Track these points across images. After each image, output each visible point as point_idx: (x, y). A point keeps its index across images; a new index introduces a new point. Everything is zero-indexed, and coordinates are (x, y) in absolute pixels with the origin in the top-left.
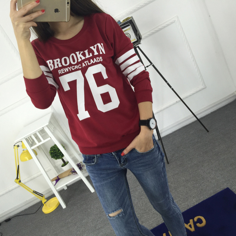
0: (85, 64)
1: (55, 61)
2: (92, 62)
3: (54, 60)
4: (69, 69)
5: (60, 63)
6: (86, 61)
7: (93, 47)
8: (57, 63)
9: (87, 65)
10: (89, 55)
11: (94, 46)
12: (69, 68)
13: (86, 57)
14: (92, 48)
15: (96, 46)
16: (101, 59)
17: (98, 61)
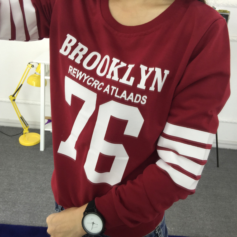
0: (111, 89)
1: (80, 46)
2: (124, 97)
3: (79, 44)
4: (83, 78)
5: (82, 57)
6: (115, 88)
7: (146, 68)
8: (79, 53)
9: (112, 94)
10: (128, 79)
11: (148, 69)
12: (85, 75)
13: (121, 81)
14: (143, 68)
15: (151, 70)
16: (143, 99)
17: (135, 101)
